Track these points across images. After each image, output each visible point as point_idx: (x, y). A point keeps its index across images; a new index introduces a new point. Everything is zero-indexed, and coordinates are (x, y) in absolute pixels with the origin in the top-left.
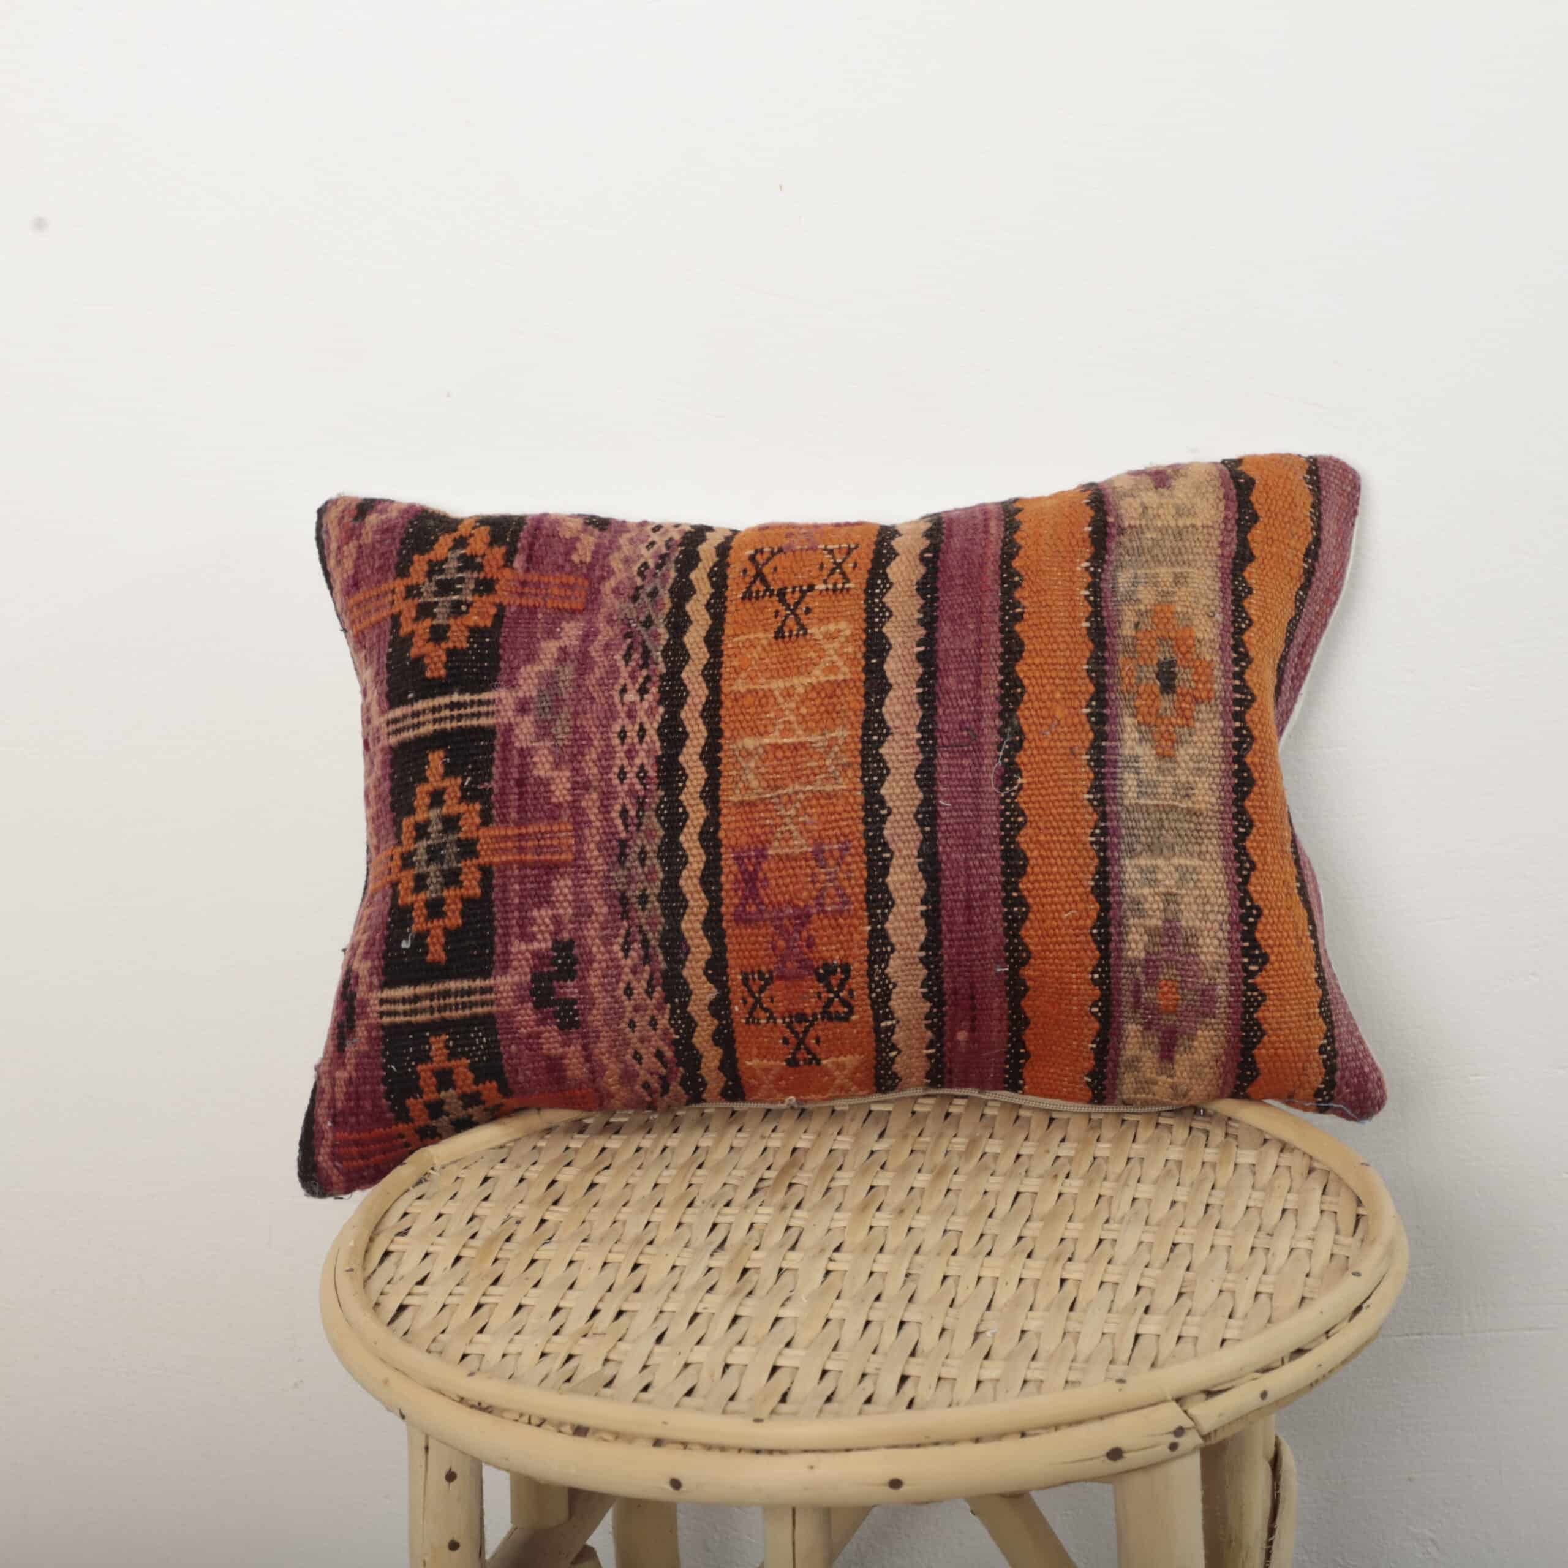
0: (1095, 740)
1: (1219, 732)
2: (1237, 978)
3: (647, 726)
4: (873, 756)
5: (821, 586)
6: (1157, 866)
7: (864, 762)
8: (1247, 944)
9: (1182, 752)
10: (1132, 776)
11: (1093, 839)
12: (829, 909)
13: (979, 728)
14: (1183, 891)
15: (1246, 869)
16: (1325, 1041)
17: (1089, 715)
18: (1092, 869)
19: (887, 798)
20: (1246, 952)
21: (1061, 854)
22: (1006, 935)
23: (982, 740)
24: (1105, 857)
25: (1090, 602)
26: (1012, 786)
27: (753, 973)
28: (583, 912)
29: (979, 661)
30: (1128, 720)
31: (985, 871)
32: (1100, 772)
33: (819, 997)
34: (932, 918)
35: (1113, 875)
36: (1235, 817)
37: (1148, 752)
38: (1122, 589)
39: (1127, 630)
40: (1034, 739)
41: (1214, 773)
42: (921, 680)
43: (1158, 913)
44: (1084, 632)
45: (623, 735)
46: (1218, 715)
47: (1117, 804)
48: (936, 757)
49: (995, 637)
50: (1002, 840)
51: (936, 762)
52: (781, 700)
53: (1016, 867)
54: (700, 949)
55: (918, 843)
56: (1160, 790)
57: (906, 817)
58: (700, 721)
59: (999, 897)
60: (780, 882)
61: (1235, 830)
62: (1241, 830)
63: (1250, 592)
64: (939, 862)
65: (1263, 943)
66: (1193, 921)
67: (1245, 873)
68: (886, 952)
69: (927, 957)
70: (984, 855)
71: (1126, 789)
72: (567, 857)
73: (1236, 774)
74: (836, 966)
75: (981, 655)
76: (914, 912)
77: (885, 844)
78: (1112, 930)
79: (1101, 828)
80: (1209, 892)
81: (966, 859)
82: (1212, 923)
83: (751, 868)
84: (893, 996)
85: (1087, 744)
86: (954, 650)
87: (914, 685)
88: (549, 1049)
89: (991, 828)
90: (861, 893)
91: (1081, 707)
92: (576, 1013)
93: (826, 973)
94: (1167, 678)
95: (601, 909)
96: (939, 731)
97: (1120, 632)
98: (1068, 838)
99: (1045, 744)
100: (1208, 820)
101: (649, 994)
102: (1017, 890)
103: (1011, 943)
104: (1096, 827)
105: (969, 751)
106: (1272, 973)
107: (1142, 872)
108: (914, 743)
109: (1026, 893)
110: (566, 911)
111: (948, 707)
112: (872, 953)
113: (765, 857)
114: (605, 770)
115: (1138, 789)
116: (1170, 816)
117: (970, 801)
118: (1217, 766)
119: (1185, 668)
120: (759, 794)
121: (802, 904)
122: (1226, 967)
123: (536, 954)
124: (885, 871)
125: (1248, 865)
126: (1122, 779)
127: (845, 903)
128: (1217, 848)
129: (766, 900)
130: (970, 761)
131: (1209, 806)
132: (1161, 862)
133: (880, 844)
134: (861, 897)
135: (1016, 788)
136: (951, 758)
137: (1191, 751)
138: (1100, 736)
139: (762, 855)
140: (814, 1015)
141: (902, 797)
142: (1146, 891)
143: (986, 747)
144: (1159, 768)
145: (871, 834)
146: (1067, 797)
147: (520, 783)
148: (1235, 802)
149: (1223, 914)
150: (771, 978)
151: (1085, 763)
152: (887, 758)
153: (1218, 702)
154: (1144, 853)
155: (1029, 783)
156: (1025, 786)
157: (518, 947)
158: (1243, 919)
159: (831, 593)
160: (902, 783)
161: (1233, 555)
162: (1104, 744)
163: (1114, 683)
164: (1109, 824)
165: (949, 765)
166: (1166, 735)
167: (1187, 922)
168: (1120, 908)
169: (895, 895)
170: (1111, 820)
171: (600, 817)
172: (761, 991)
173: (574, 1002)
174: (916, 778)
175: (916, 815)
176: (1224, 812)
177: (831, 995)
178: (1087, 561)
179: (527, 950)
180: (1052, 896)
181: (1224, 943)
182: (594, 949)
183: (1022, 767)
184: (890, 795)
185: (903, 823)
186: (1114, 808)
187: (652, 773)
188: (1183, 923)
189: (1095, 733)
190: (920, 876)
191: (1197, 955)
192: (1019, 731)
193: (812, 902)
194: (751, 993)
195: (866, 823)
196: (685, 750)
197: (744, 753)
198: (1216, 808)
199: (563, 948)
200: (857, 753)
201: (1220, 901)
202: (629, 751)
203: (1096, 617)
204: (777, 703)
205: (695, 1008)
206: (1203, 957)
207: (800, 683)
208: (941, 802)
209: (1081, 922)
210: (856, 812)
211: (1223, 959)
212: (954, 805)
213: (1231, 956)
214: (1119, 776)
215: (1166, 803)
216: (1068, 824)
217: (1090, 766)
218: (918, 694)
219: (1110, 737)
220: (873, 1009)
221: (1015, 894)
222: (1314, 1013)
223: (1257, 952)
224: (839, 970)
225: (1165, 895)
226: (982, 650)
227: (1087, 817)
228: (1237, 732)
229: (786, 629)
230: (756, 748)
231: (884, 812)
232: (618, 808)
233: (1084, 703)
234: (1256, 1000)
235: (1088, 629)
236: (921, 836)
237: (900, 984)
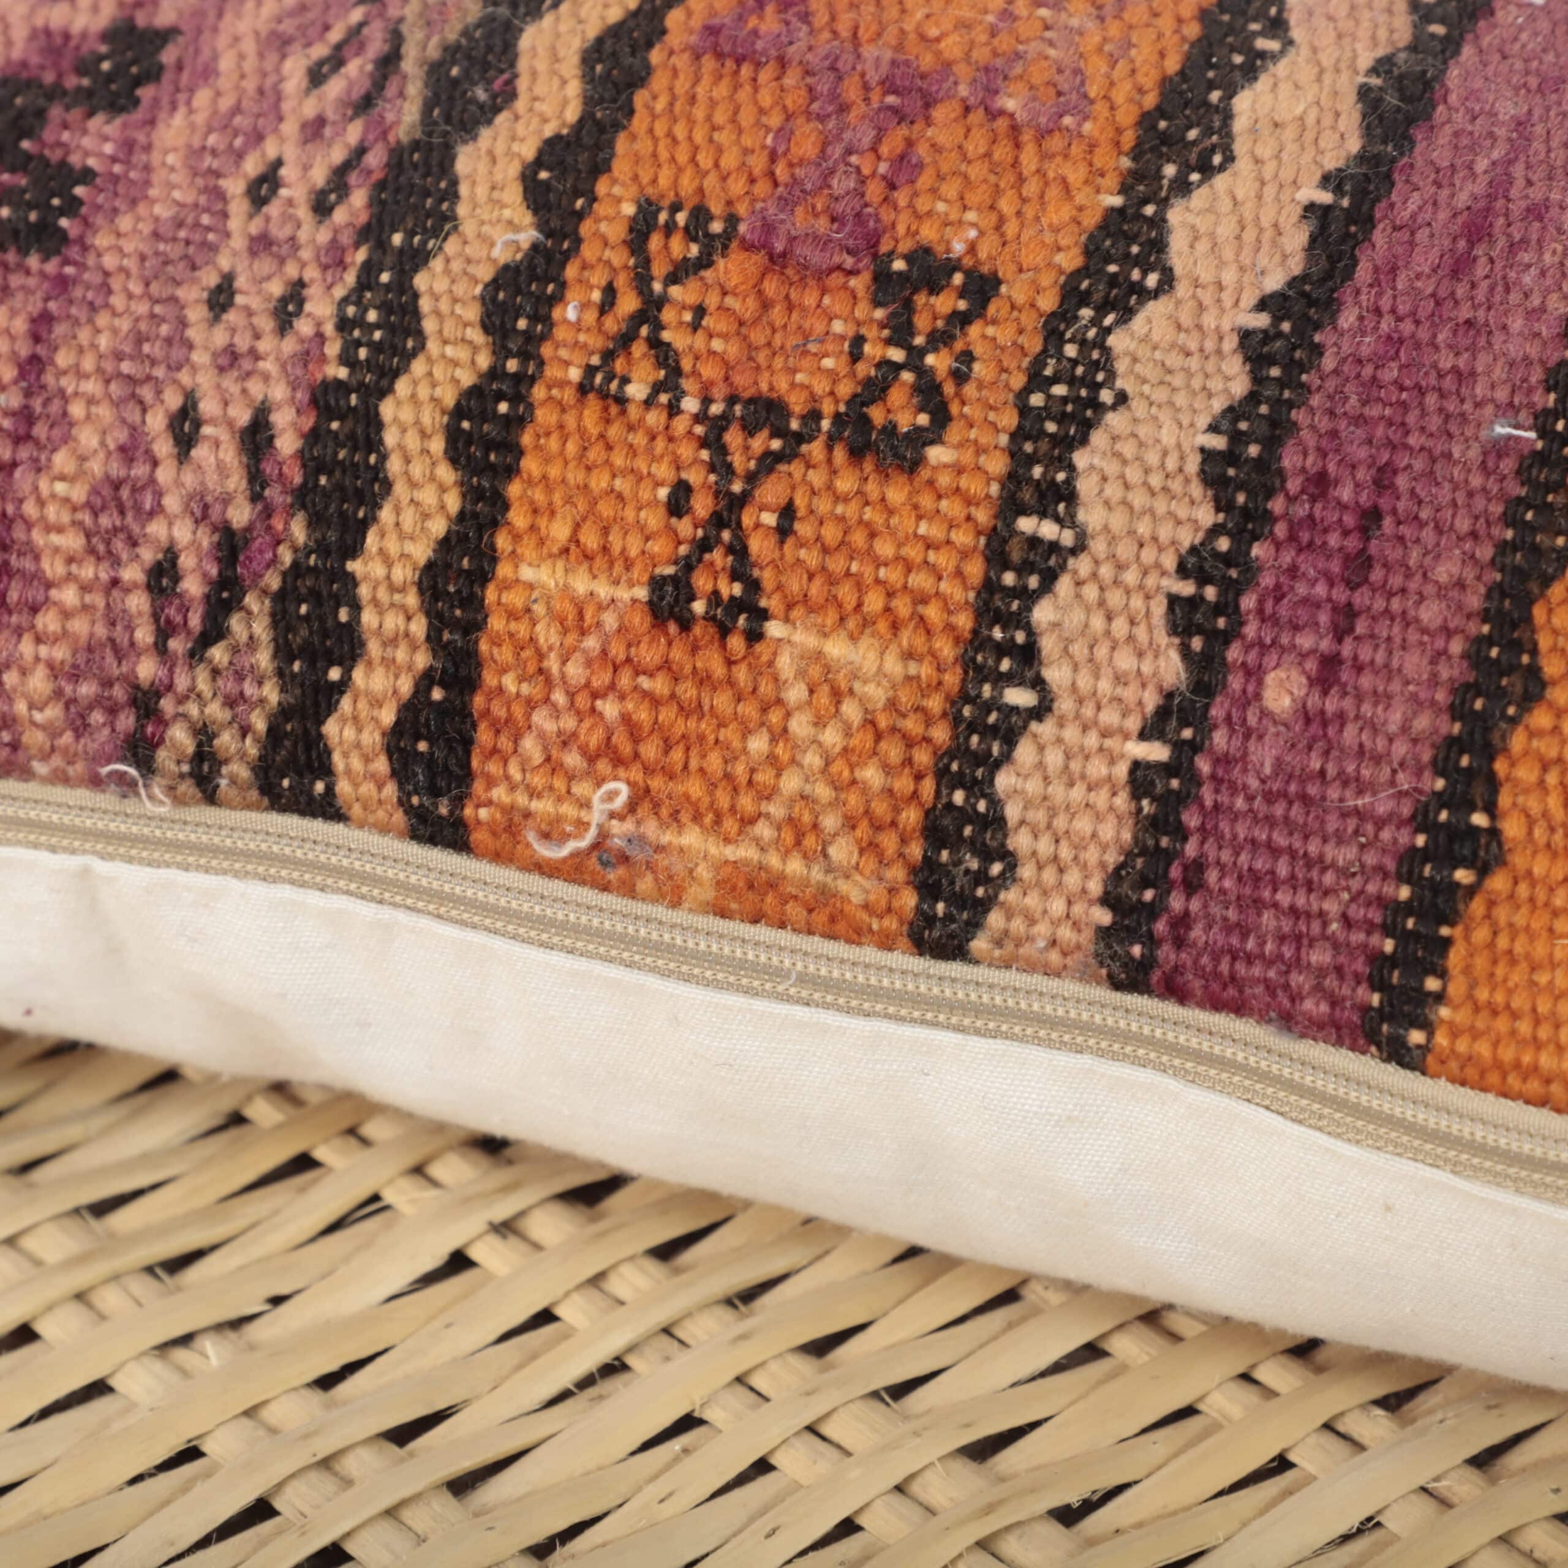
27: (675, 208)
33: (856, 356)
54: (545, 103)
55: (1384, 49)
68: (1139, 286)
69: (1267, 336)
74: (953, 266)
76: (1285, 200)
84: (1099, 437)
92: (70, 210)
101: (322, 207)
112: (1089, 272)
124: (1241, 77)
140: (813, 416)
150: (729, 234)
169: (1240, 143)
172: (678, 274)
173: (87, 176)
177: (897, 355)
194: (642, 280)
205: (441, 285)
220: (1014, 452)
224: (958, 279)
237: (1138, 407)
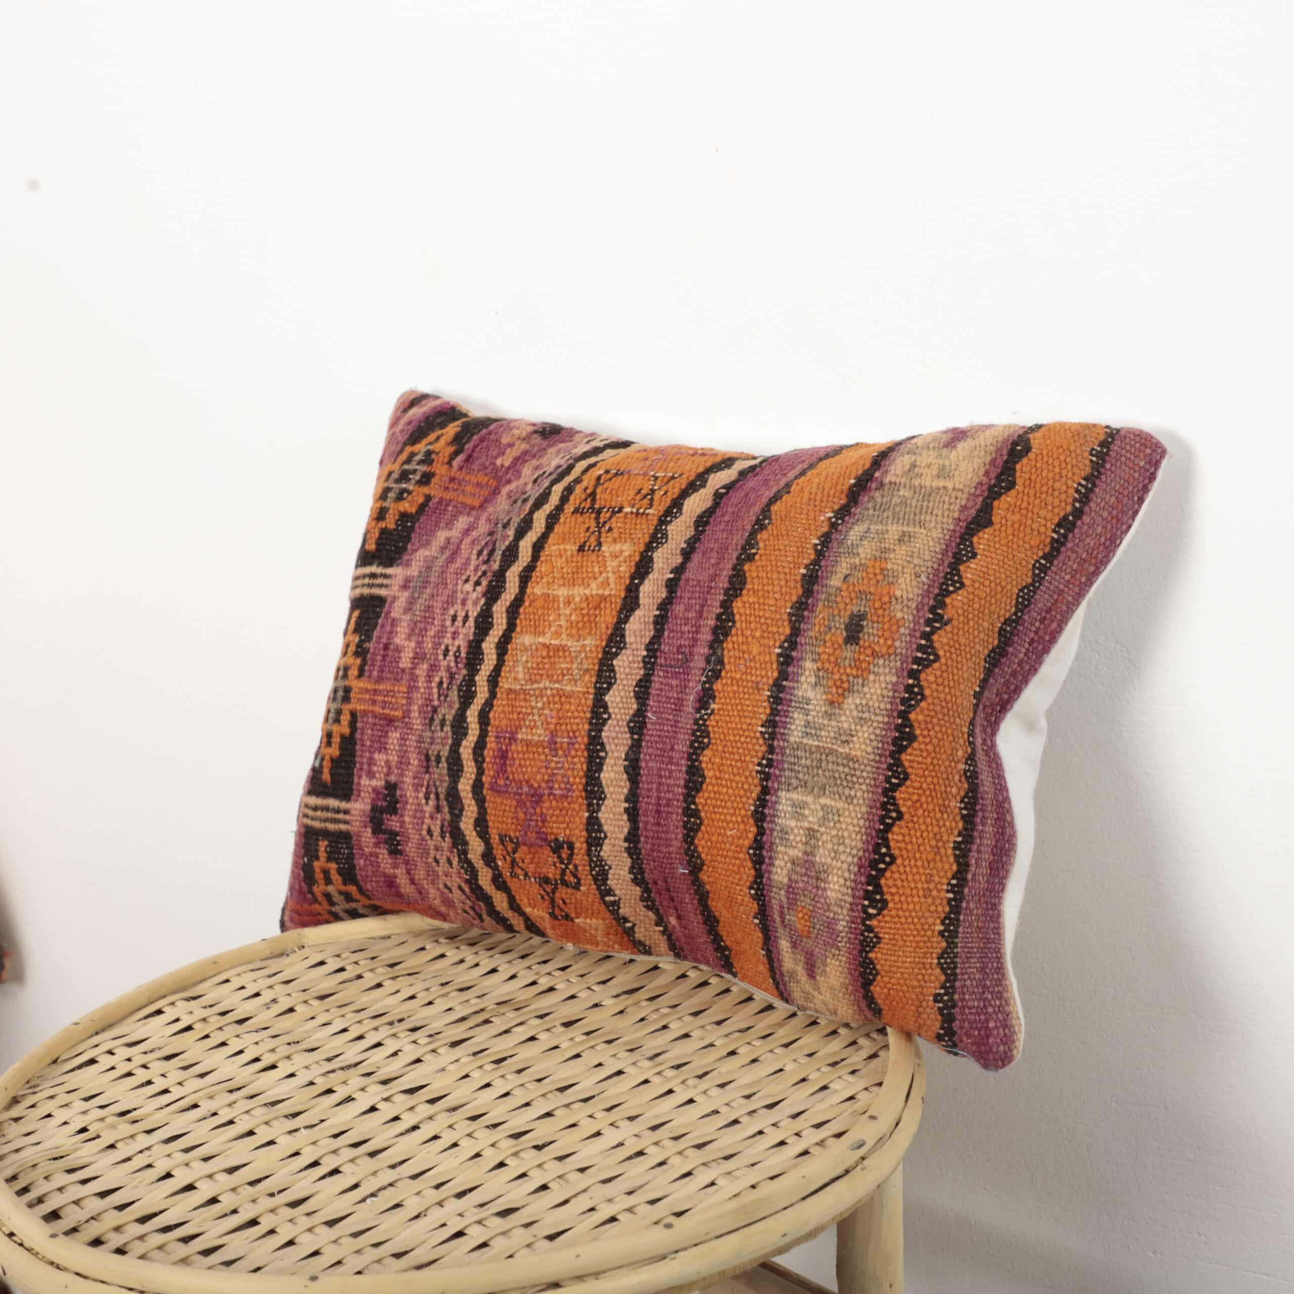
0: (777, 679)
1: (890, 686)
2: (857, 918)
3: (470, 614)
4: (608, 666)
5: (627, 510)
6: (806, 803)
7: (600, 670)
8: (870, 888)
9: (850, 700)
10: (801, 716)
11: (759, 768)
12: (557, 792)
13: (691, 653)
14: (823, 829)
15: (891, 818)
16: (942, 991)
17: (779, 655)
18: (754, 795)
19: (609, 704)
20: (868, 895)
21: (732, 777)
22: (685, 841)
23: (691, 665)
24: (767, 786)
25: (816, 550)
26: (707, 709)
27: (506, 836)
28: (403, 762)
29: (708, 592)
30: (808, 664)
31: (672, 782)
32: (776, 709)
33: (556, 866)
34: (633, 814)
35: (770, 804)
36: (890, 767)
37: (818, 697)
38: (849, 542)
39: (835, 581)
40: (731, 670)
41: (875, 724)
42: (661, 604)
43: (800, 845)
44: (799, 578)
45: (454, 618)
46: (894, 671)
47: (784, 740)
48: (653, 674)
49: (726, 573)
50: (689, 758)
51: (652, 678)
52: (562, 606)
53: (695, 782)
54: (471, 809)
55: (626, 748)
56: (823, 733)
57: (621, 723)
58: (504, 615)
59: (680, 807)
60: (523, 763)
61: (888, 780)
62: (894, 781)
63: (974, 555)
64: (640, 768)
65: (885, 889)
66: (826, 858)
67: (889, 821)
68: (600, 838)
69: (630, 848)
70: (673, 767)
71: (793, 727)
72: (398, 714)
73: (898, 728)
74: (564, 843)
75: (712, 588)
76: (620, 807)
77: (602, 745)
78: (764, 853)
79: (768, 760)
80: (846, 834)
81: (660, 769)
82: (842, 863)
83: (504, 748)
84: (610, 876)
85: (771, 682)
86: (693, 580)
87: (655, 607)
88: (384, 868)
89: (682, 746)
90: (581, 783)
91: (775, 647)
92: (398, 844)
93: (557, 848)
94: (854, 631)
95: (414, 761)
96: (661, 652)
97: (828, 582)
98: (739, 764)
99: (738, 676)
100: (862, 767)
101: (443, 838)
102: (694, 803)
103: (689, 848)
104: (763, 758)
105: (680, 673)
106: (888, 919)
107: (794, 805)
108: (640, 659)
109: (700, 807)
110: (394, 758)
111: (673, 631)
112: (589, 837)
113: (515, 740)
114: (437, 645)
115: (803, 729)
116: (829, 758)
117: (671, 717)
118: (880, 718)
119: (873, 622)
120: (522, 685)
121: (536, 785)
122: (848, 905)
123: (375, 790)
124: (600, 767)
125: (894, 815)
126: (792, 718)
127: (569, 790)
128: (866, 795)
129: (511, 777)
130: (678, 682)
131: (864, 754)
132: (810, 799)
133: (599, 744)
134: (581, 787)
135: (709, 711)
136: (665, 677)
137: (858, 701)
138: (784, 675)
139: (513, 739)
140: (555, 880)
141: (620, 705)
142: (793, 823)
143: (693, 672)
144: (826, 712)
145: (593, 734)
146: (744, 727)
147: (386, 647)
148: (892, 754)
149: (853, 857)
150: (519, 843)
151: (766, 698)
152: (617, 668)
153: (898, 658)
154: (799, 789)
155: (719, 710)
156: (716, 711)
157: (365, 781)
158: (873, 864)
159: (633, 516)
160: (622, 693)
161: (970, 519)
162: (784, 683)
163: (808, 629)
164: (774, 757)
165: (662, 683)
166: (838, 683)
167: (821, 858)
168: (772, 835)
169: (606, 790)
170: (777, 754)
171: (425, 685)
172: (514, 852)
173: (397, 833)
174: (635, 691)
175: (628, 723)
176: (879, 762)
177: (564, 866)
178: (833, 512)
179: (370, 785)
180: (720, 814)
181: (848, 883)
182: (408, 794)
183: (717, 694)
184: (612, 702)
185: (617, 729)
186: (781, 743)
187: (463, 655)
188: (817, 859)
189: (780, 672)
190: (625, 776)
191: (825, 889)
192: (721, 662)
193: (543, 785)
194: (508, 854)
195: (591, 723)
196: (488, 638)
197: (522, 648)
198: (872, 757)
199: (391, 787)
200: (596, 661)
201: (853, 844)
202: (454, 633)
203: (815, 565)
204: (559, 608)
205: (473, 856)
206: (829, 893)
207: (579, 592)
208: (649, 715)
209: (741, 842)
210: (585, 713)
211: (846, 898)
212: (658, 718)
213: (854, 896)
214: (791, 715)
215: (825, 745)
216: (741, 751)
217: (769, 701)
218: (655, 616)
219: (790, 678)
220: (596, 884)
221: (693, 807)
222: (931, 964)
223: (878, 897)
224: (566, 846)
225: (808, 829)
226: (713, 584)
227: (757, 748)
228: (909, 688)
229: (588, 544)
230: (531, 645)
231: (605, 716)
232: (437, 679)
233: (777, 644)
234: (871, 941)
235: (804, 575)
236: (630, 742)
237: (613, 867)
